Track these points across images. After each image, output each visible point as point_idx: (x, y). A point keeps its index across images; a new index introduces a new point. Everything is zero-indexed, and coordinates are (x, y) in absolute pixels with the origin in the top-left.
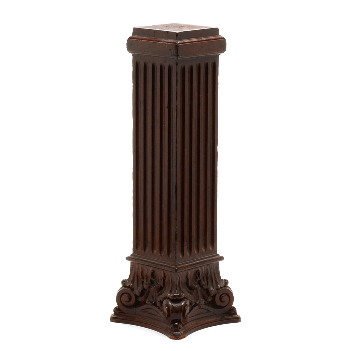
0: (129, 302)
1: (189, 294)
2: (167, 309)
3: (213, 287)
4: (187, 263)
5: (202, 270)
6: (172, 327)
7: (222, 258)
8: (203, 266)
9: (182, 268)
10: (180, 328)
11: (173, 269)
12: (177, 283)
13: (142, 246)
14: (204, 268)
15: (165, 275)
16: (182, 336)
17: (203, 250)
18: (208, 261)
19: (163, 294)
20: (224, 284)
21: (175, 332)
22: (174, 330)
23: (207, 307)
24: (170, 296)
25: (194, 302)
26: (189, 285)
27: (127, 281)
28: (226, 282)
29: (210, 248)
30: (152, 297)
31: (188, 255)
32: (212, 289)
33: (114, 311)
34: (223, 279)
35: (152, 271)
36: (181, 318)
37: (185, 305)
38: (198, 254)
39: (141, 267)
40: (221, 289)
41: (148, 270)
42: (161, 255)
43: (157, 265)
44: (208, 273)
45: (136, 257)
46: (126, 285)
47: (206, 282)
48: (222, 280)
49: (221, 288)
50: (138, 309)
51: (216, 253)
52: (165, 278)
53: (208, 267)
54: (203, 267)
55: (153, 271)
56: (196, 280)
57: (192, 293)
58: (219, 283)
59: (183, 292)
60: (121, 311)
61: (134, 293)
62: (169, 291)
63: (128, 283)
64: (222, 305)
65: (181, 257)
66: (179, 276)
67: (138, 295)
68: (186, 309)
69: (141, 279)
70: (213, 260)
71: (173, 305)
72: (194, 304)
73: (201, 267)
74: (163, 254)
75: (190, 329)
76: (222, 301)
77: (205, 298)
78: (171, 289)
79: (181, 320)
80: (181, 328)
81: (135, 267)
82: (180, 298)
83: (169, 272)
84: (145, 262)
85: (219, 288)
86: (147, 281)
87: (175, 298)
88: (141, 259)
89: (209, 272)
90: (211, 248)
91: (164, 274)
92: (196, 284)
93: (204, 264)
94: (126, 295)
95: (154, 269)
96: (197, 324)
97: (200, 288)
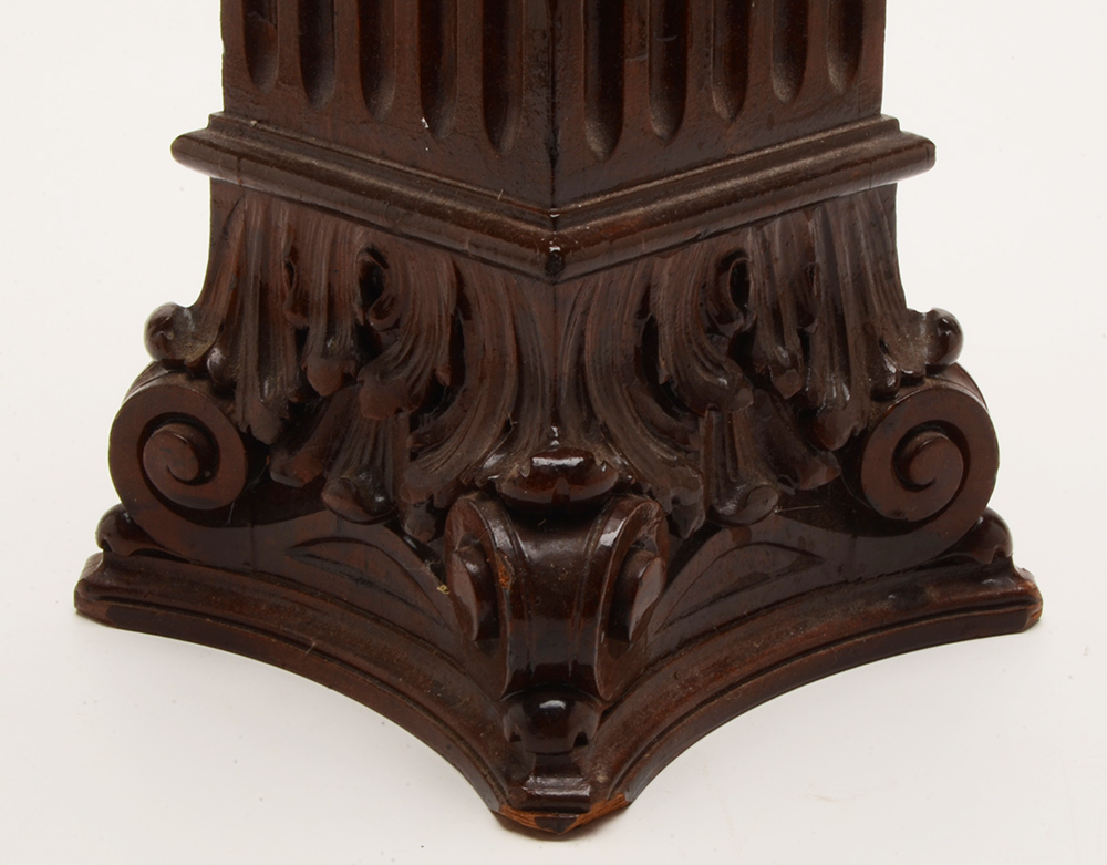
0: (199, 480)
1: (658, 450)
2: (472, 577)
3: (848, 383)
4: (647, 198)
5: (766, 246)
6: (518, 731)
7: (919, 154)
8: (773, 217)
9: (604, 244)
10: (582, 740)
11: (530, 253)
12: (566, 366)
13: (292, 51)
14: (784, 227)
15: (469, 292)
16: (595, 809)
17: (780, 89)
18: (815, 176)
19: (448, 447)
20: (925, 351)
21: (538, 772)
22: (533, 761)
23: (800, 532)
24: (497, 469)
25: (701, 507)
26: (664, 371)
27: (192, 327)
28: (944, 332)
29: (832, 72)
30: (366, 459)
31: (658, 130)
32: (838, 391)
33: (102, 544)
34: (924, 309)
35: (368, 258)
36: (596, 653)
37: (628, 546)
38: (733, 119)
39: (283, 217)
40: (902, 394)
41: (334, 243)
42: (432, 129)
43: (402, 211)
44: (807, 275)
45: (247, 142)
46: (180, 356)
47: (794, 341)
48: (915, 315)
49: (907, 381)
50: (274, 539)
51: (877, 113)
52: (468, 317)
53: (813, 226)
54: (777, 223)
55: (372, 251)
56: (722, 328)
57: (686, 442)
58: (887, 342)
59: (609, 439)
60: (153, 542)
61: (238, 417)
62: (496, 428)
63: (195, 338)
64: (913, 508)
65: (595, 144)
66: (579, 309)
67: (265, 434)
68: (637, 583)
69: (289, 315)
70: (853, 164)
71: (529, 550)
72: (697, 523)
73: (759, 224)
74: (448, 123)
75: (669, 721)
76: (910, 485)
77: (784, 468)
78: (516, 413)
79: (589, 669)
80: (592, 734)
81: (247, 215)
82: (582, 494)
83: (497, 272)
84: (314, 184)
85: (892, 382)
86: (330, 331)
87: (543, 497)
88: (284, 154)
89: (819, 260)
90: (834, 75)
91: (460, 281)
92: (719, 366)
93: (787, 198)
94: (179, 431)
95: (383, 241)
96: (722, 667)
97: (746, 396)
